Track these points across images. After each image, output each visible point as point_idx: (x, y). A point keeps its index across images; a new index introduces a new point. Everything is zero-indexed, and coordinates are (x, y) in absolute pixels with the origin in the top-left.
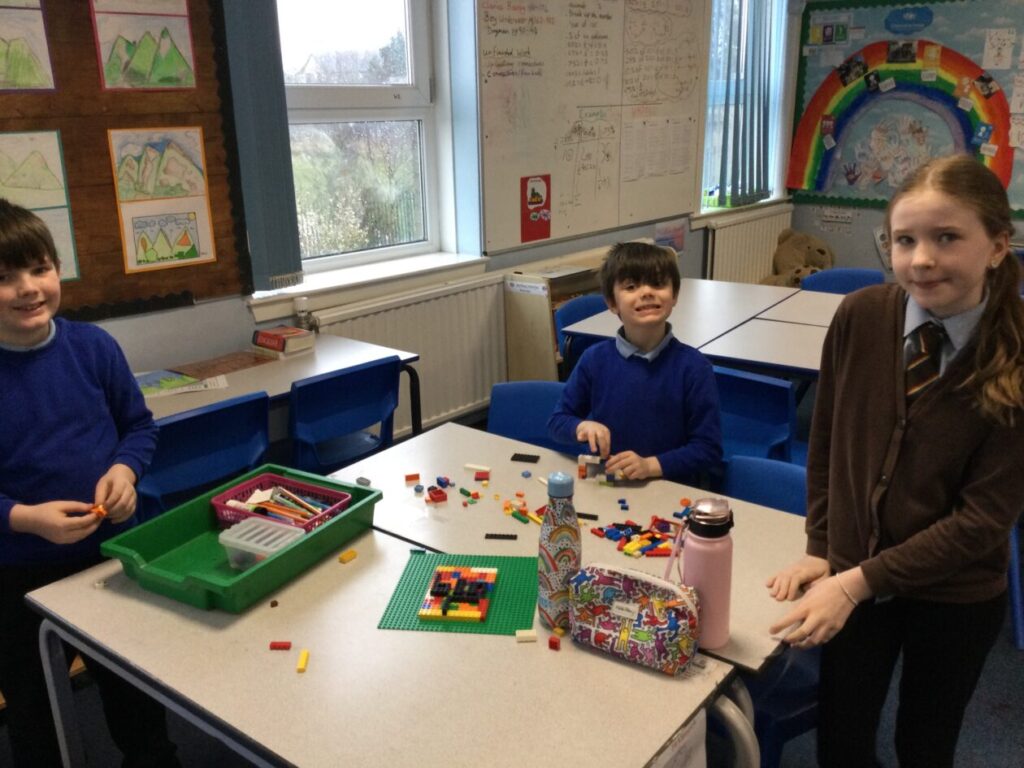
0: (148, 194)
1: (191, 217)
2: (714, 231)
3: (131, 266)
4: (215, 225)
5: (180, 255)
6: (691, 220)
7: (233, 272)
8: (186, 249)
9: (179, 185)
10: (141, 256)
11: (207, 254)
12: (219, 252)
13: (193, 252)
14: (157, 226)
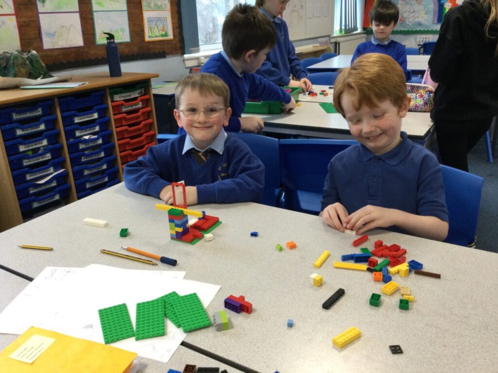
0: (151, 8)
1: (165, 19)
2: (339, 43)
3: (147, 39)
4: (173, 23)
5: (162, 35)
6: (330, 38)
7: (179, 45)
8: (164, 33)
9: (162, 5)
10: (150, 35)
11: (171, 36)
12: (174, 35)
13: (166, 35)
14: (155, 23)
